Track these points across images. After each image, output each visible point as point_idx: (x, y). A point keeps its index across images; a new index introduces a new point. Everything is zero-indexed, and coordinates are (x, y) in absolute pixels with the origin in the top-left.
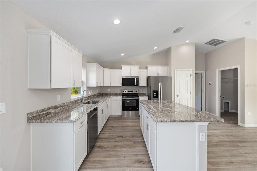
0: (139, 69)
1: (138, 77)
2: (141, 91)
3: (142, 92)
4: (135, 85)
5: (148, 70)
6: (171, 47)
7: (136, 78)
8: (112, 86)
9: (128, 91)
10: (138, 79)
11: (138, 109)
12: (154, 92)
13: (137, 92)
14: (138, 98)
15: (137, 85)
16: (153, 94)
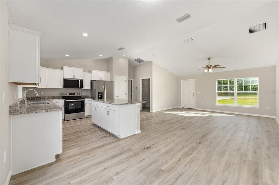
0: (83, 71)
1: (82, 79)
2: (84, 94)
3: (86, 95)
4: (80, 87)
5: (92, 74)
6: (112, 57)
7: (80, 81)
8: (48, 88)
9: (70, 94)
10: (82, 81)
11: (83, 110)
12: (99, 93)
13: (80, 95)
14: (84, 100)
15: (82, 87)
16: (99, 96)
